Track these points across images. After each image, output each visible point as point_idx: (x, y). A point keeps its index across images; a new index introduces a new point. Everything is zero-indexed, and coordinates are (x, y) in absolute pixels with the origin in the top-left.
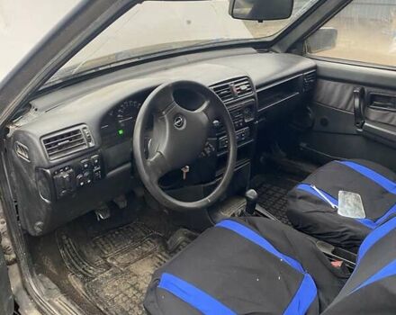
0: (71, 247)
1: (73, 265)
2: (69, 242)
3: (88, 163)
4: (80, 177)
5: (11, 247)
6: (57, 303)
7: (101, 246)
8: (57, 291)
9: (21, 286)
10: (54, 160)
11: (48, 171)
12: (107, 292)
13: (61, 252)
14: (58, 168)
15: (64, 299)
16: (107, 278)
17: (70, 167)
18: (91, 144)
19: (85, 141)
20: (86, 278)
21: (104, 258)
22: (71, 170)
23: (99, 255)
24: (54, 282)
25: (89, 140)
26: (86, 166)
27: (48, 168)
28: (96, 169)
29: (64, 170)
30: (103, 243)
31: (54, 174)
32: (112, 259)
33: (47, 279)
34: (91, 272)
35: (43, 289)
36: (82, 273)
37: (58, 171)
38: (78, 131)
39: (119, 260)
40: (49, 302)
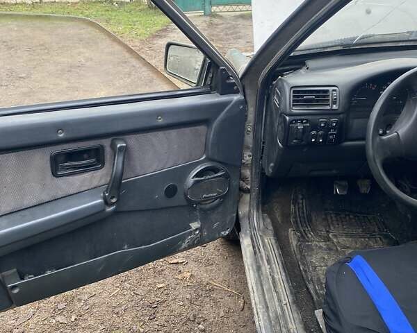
0: (303, 209)
1: (297, 223)
2: (303, 203)
3: (326, 123)
4: (313, 133)
5: (249, 179)
6: (266, 240)
7: (330, 221)
8: (271, 233)
9: (247, 214)
10: (296, 110)
11: (287, 118)
12: (314, 259)
13: (292, 207)
14: (297, 118)
15: (273, 241)
16: (320, 247)
17: (308, 121)
18: (335, 107)
19: (330, 102)
20: (303, 238)
21: (328, 232)
22: (308, 125)
23: (325, 227)
24: (273, 226)
25: (334, 103)
26: (322, 125)
27: (289, 115)
28: (332, 131)
29: (302, 122)
30: (334, 219)
31: (291, 122)
32: (335, 236)
33: (269, 220)
34: (310, 236)
35: (262, 225)
36: (301, 233)
37: (296, 121)
38: (327, 91)
39: (340, 240)
40: (260, 236)
